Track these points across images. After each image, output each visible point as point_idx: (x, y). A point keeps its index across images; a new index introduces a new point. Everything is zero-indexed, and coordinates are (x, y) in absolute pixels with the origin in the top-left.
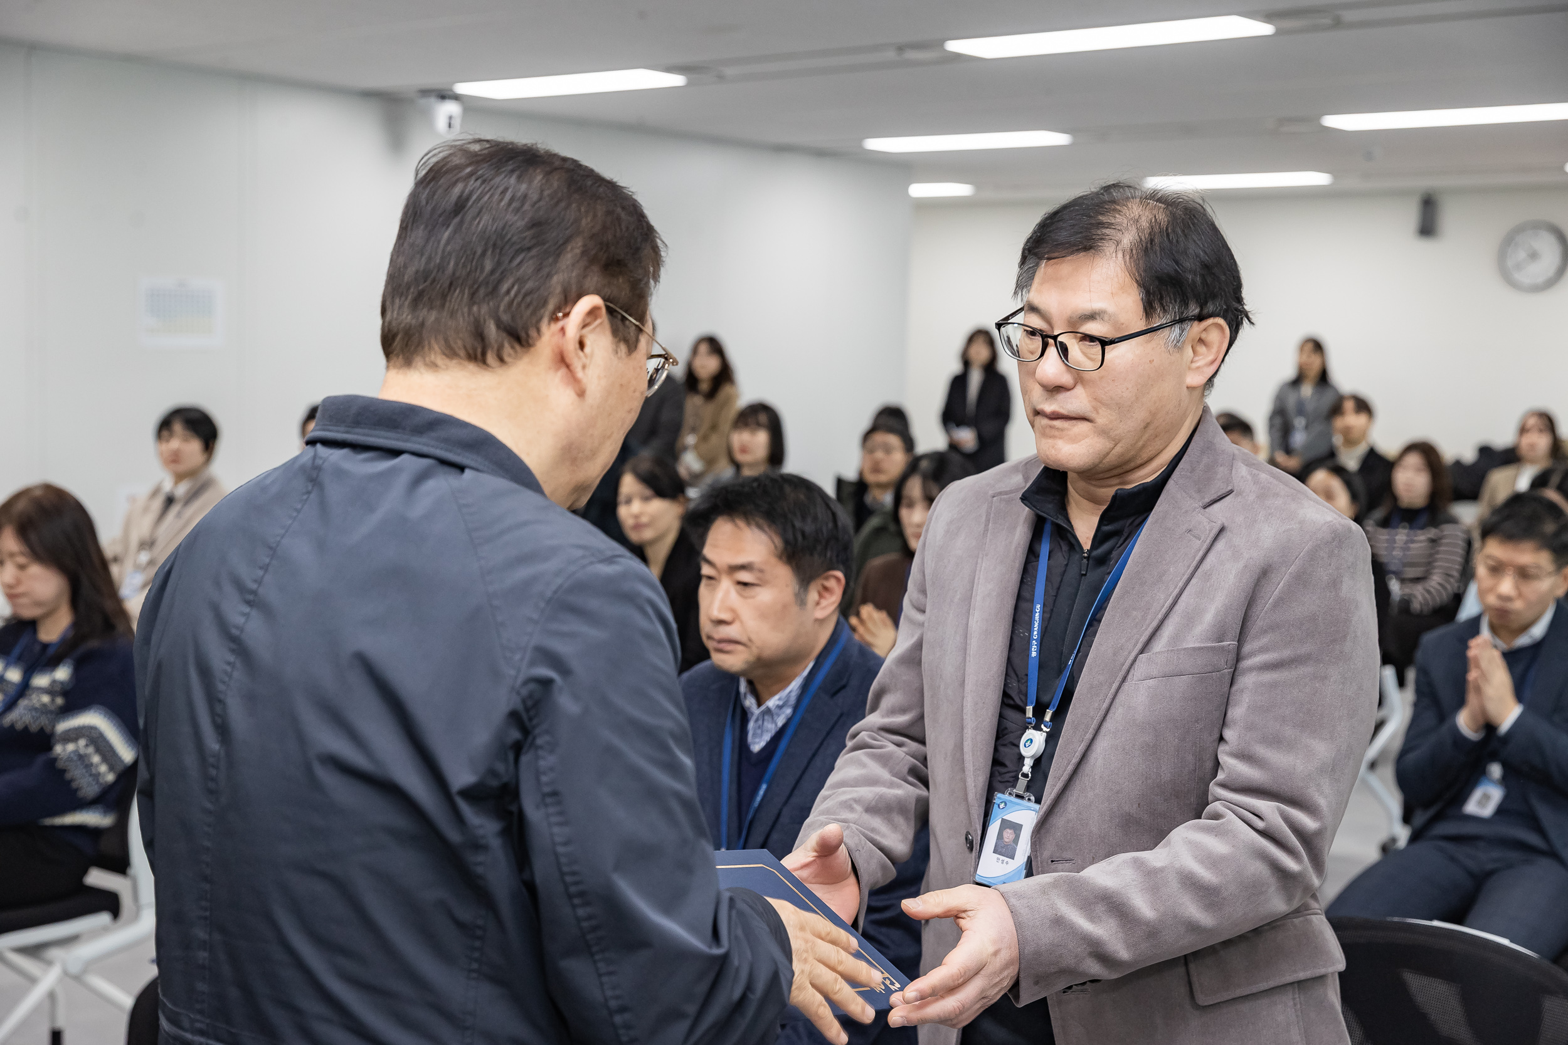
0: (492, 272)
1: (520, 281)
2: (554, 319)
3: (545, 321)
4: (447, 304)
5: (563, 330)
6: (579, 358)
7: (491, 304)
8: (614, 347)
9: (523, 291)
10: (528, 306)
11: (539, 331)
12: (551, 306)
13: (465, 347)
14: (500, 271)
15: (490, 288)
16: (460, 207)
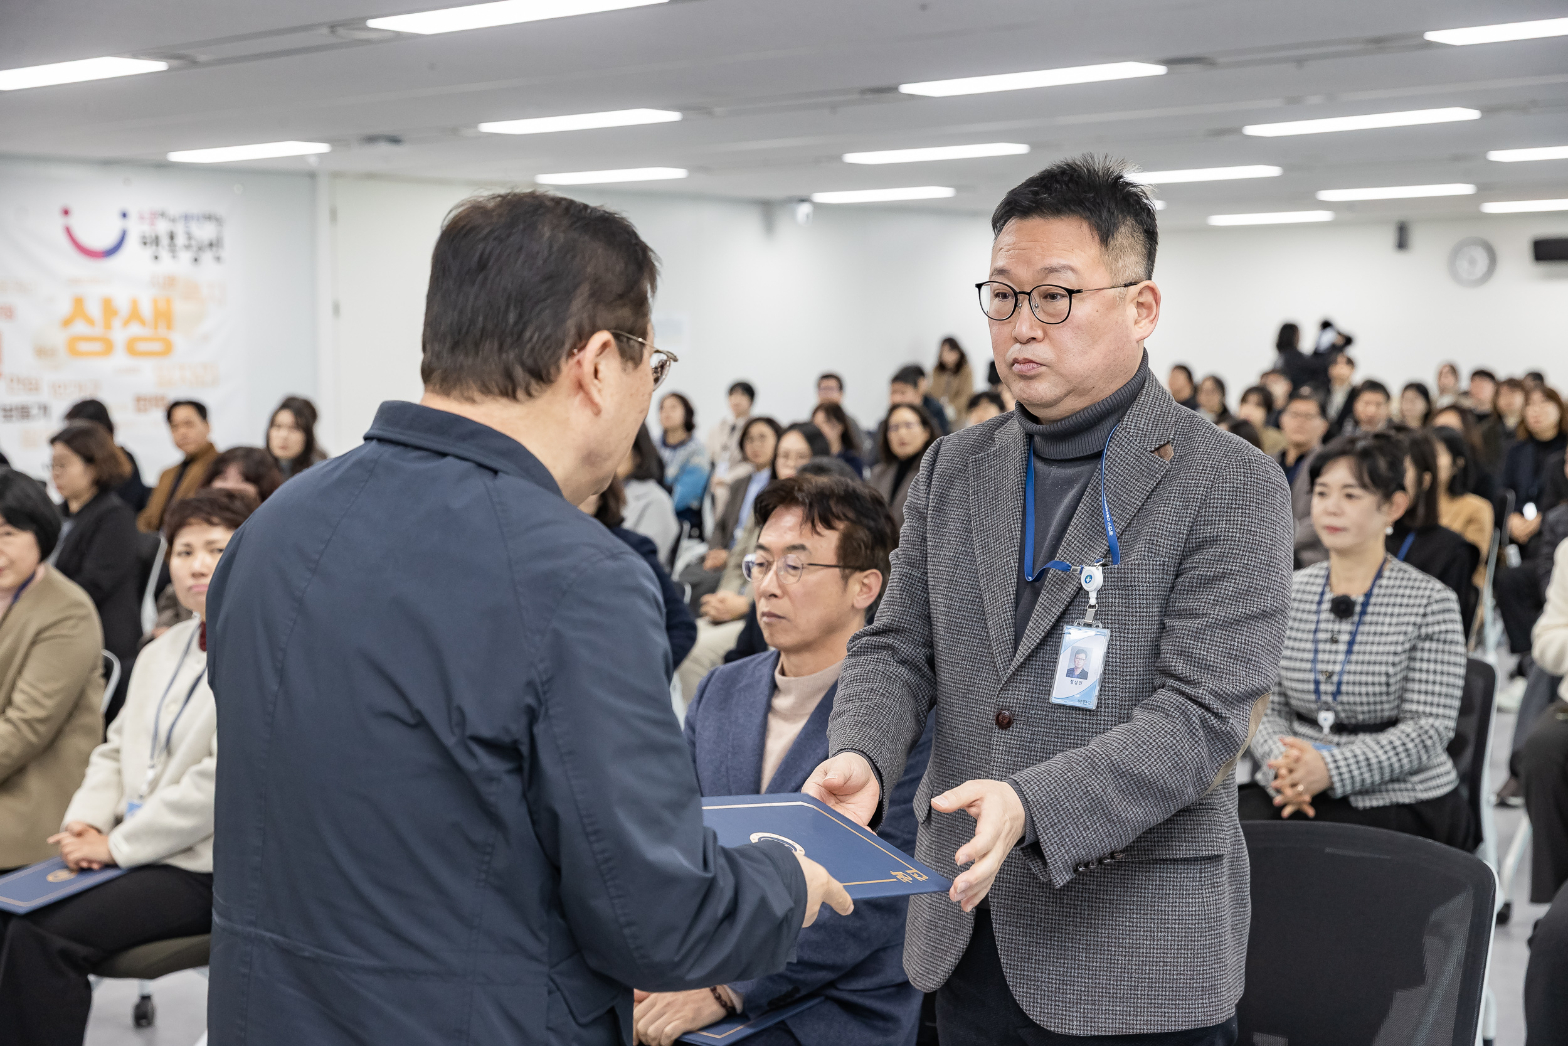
0: (516, 323)
1: (540, 328)
2: (571, 354)
3: (563, 359)
4: (480, 353)
5: (579, 363)
6: (595, 386)
7: (517, 351)
9: (543, 337)
10: (548, 348)
11: (558, 370)
12: (567, 346)
13: (498, 386)
14: (522, 322)
15: (515, 337)
16: (482, 266)
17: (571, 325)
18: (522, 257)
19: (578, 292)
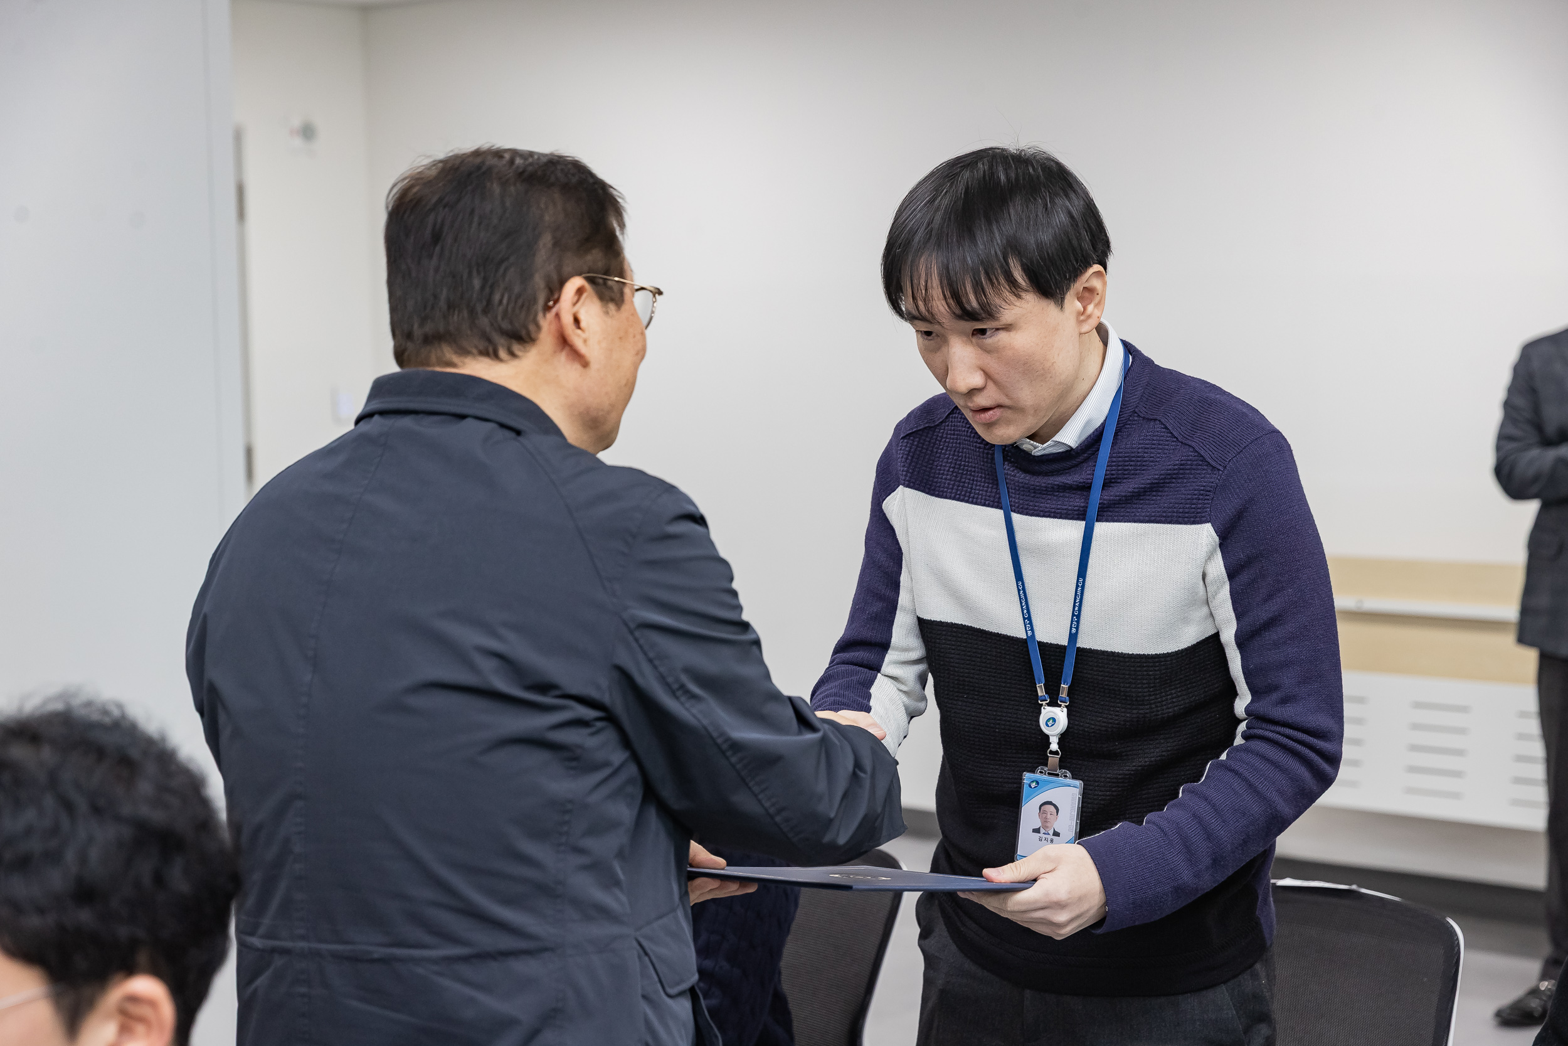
0: (483, 288)
1: (508, 289)
2: (547, 309)
3: (540, 315)
5: (557, 315)
6: (579, 336)
7: (489, 316)
8: (604, 309)
9: (513, 297)
10: (522, 307)
11: (536, 325)
12: (541, 301)
14: (488, 286)
15: (484, 303)
16: (437, 237)
17: (539, 281)
18: (476, 219)
19: (541, 243)
